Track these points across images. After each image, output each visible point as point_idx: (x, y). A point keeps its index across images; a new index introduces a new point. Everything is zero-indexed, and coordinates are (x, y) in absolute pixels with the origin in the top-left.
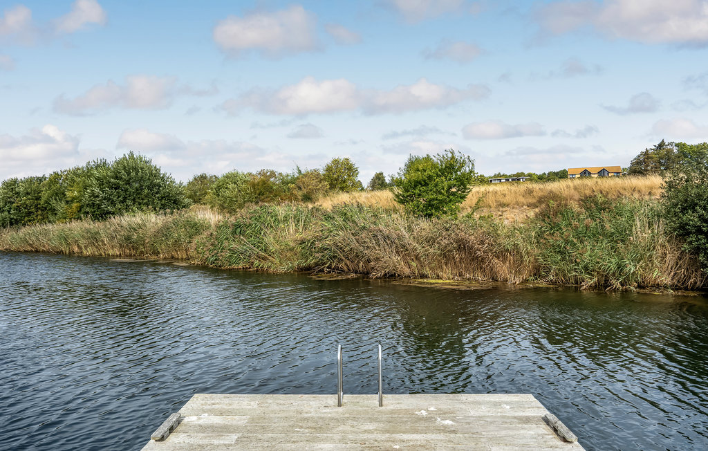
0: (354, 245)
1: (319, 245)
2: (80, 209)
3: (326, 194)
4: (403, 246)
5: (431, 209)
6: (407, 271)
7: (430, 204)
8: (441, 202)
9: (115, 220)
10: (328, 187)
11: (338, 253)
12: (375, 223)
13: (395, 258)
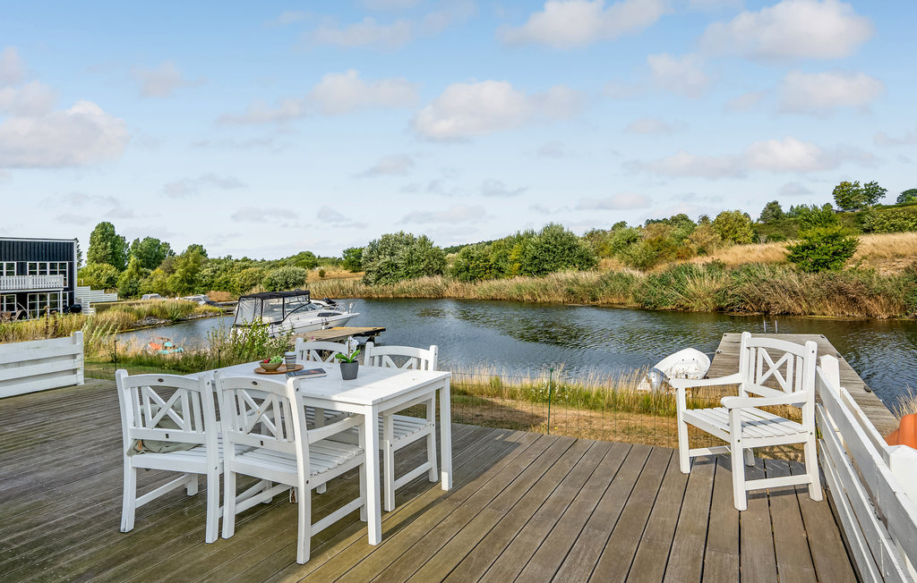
0: (757, 292)
1: (730, 293)
2: (520, 268)
3: (720, 246)
4: (795, 292)
5: (817, 266)
6: (799, 310)
7: (816, 263)
8: (826, 261)
9: (552, 276)
10: (720, 238)
11: (745, 298)
12: (773, 277)
13: (789, 301)
